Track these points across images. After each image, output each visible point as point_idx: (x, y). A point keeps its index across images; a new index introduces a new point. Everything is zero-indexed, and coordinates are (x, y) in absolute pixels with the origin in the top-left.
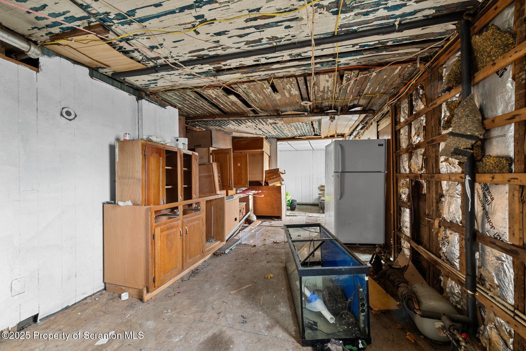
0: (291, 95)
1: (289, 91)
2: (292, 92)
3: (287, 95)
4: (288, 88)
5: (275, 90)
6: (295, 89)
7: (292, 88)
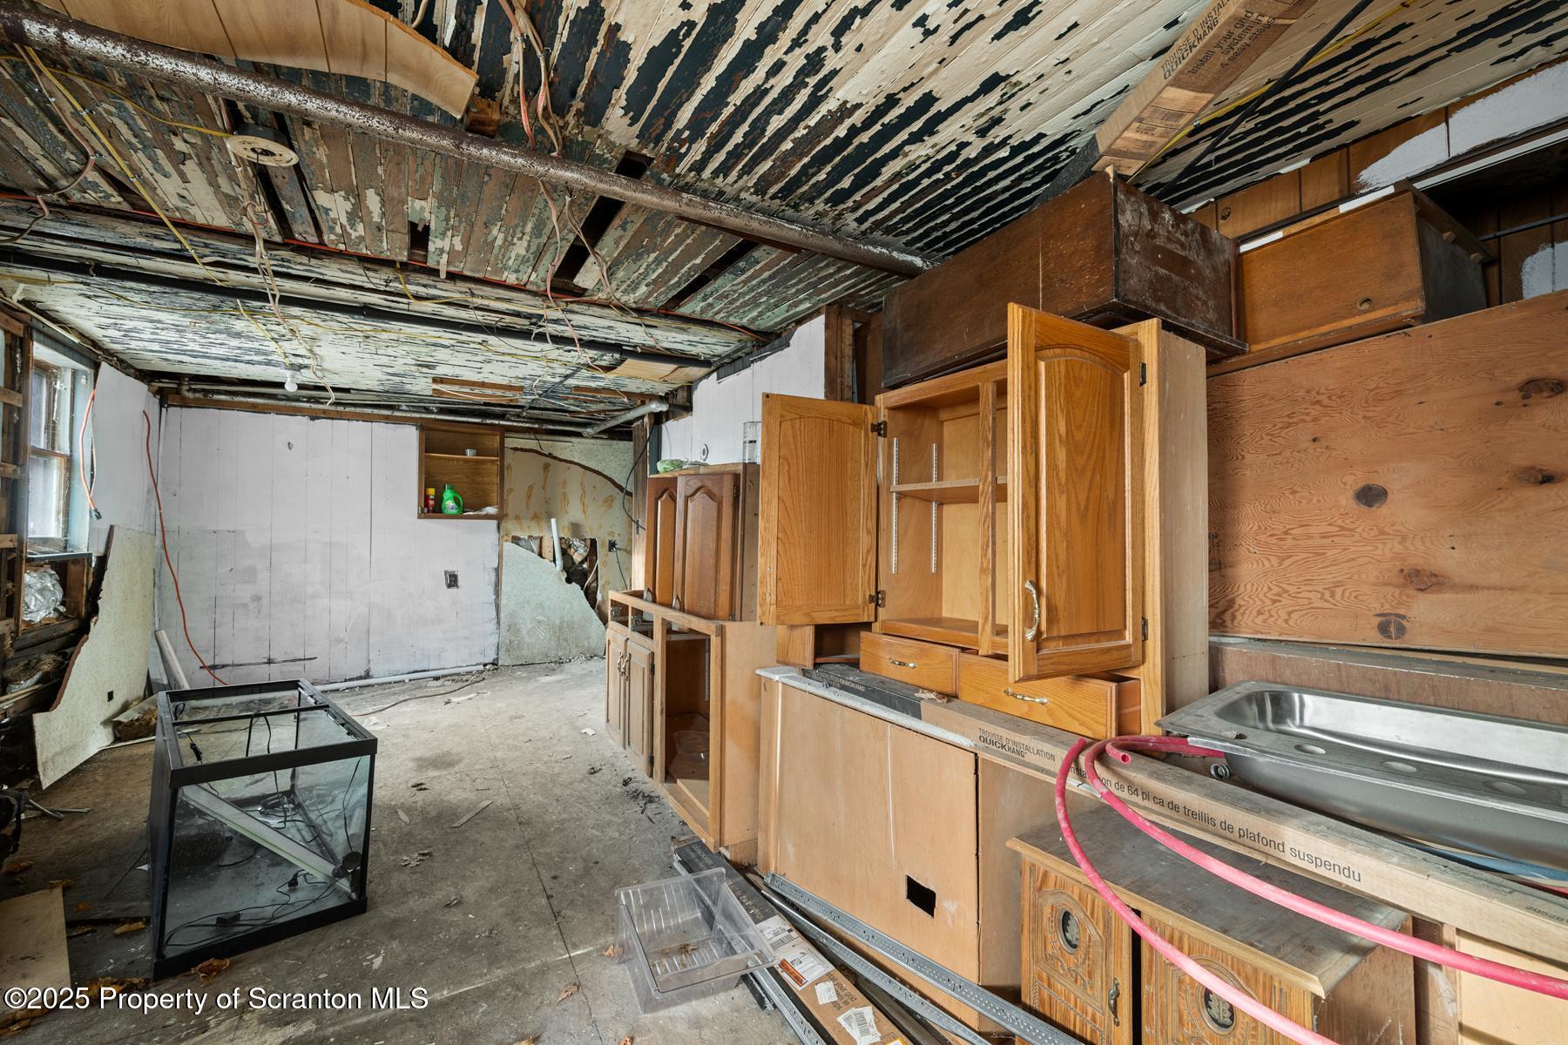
0: (356, 195)
1: (356, 214)
2: (348, 206)
3: (373, 201)
4: (360, 227)
5: (419, 236)
6: (332, 215)
7: (344, 220)
